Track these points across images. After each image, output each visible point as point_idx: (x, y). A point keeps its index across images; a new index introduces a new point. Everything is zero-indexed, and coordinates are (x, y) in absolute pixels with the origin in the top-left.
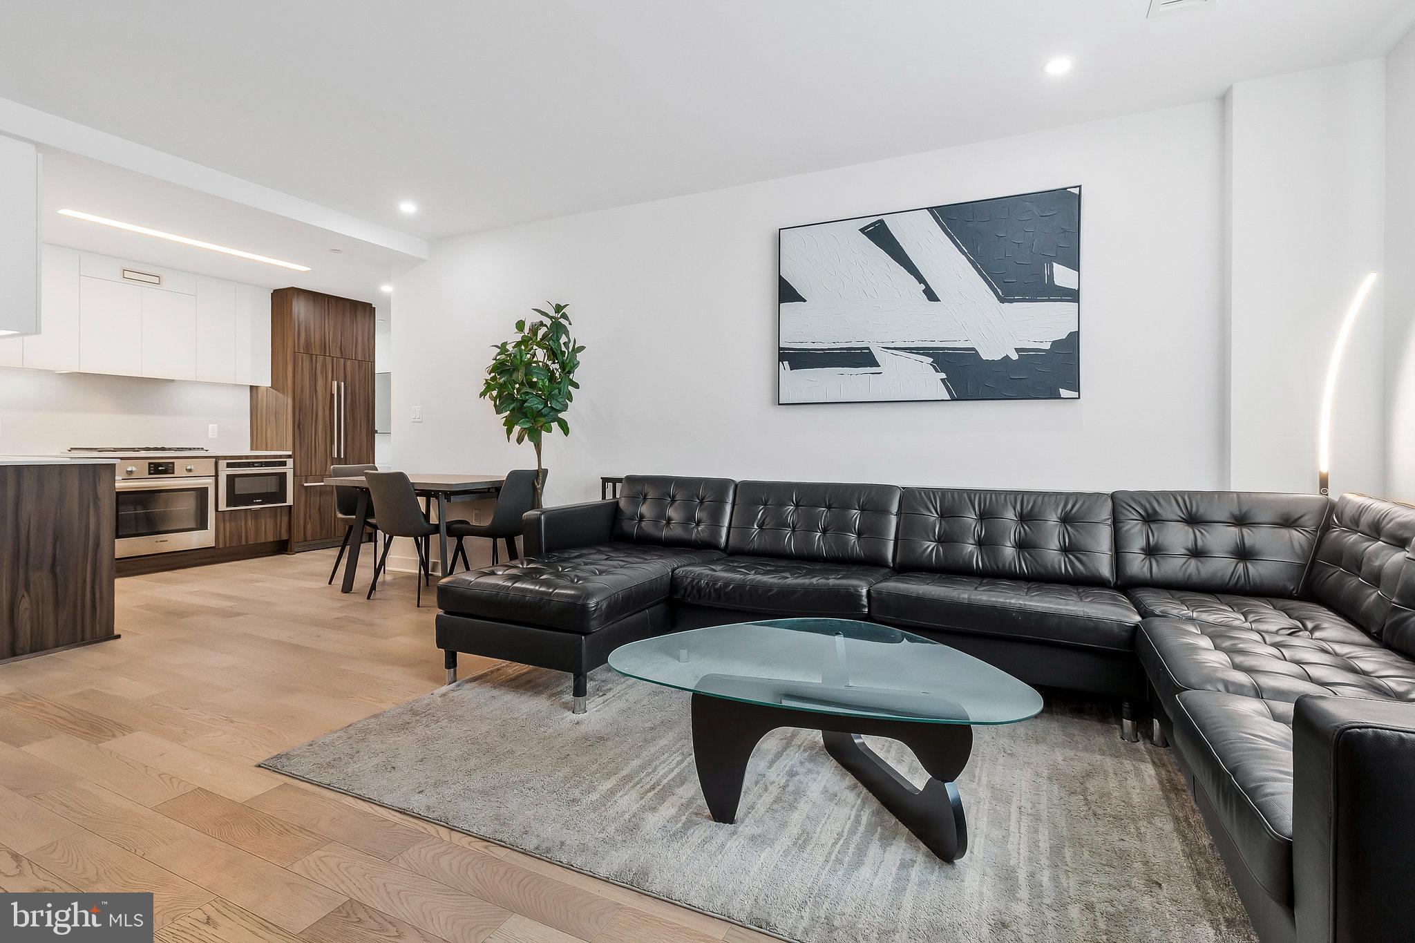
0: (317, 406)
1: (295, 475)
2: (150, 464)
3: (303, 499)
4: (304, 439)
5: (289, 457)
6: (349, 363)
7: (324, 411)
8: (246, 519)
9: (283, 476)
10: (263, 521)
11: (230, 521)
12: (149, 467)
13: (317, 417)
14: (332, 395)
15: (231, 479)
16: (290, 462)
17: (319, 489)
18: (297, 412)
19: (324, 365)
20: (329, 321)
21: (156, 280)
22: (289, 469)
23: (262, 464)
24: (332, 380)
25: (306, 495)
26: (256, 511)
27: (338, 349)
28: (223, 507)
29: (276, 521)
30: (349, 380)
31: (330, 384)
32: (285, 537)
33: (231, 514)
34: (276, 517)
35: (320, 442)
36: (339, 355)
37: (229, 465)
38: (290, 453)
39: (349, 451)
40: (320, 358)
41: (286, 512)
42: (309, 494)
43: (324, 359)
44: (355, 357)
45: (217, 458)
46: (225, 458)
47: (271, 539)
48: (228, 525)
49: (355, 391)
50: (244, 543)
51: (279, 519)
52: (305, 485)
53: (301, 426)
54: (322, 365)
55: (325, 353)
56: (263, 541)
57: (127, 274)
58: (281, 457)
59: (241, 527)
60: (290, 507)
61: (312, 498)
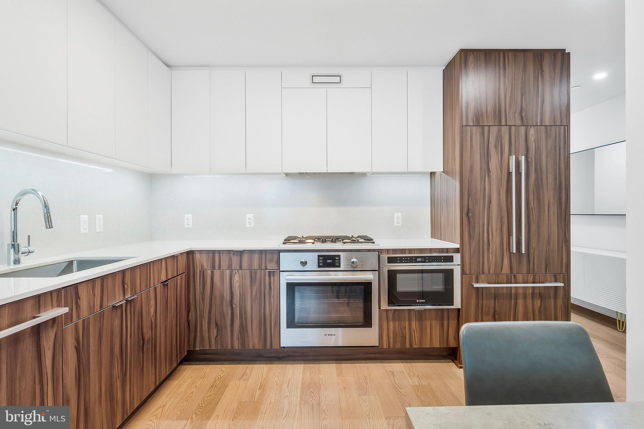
0: (490, 190)
1: (463, 273)
2: (319, 256)
3: (473, 302)
4: (474, 228)
5: (457, 251)
6: (532, 131)
7: (499, 194)
8: (410, 320)
9: (449, 274)
10: (428, 323)
11: (394, 320)
12: (319, 260)
13: (490, 202)
14: (509, 174)
15: (392, 275)
16: (457, 258)
17: (493, 291)
18: (466, 197)
19: (499, 138)
20: (505, 82)
21: (337, 79)
22: (456, 267)
23: (425, 260)
24: (510, 154)
25: (477, 298)
26: (420, 312)
27: (517, 115)
28: (385, 306)
29: (442, 325)
30: (532, 153)
31: (507, 160)
32: (452, 344)
33: (394, 312)
34: (442, 320)
35: (494, 233)
36: (518, 122)
37: (391, 260)
38: (457, 246)
39: (534, 244)
40: (494, 130)
41: (454, 315)
42: (480, 296)
43: (500, 131)
44: (541, 122)
45: (380, 251)
46: (388, 251)
47: (437, 345)
48: (391, 323)
49: (541, 168)
50: (408, 346)
51: (445, 323)
52: (476, 285)
53: (470, 215)
54: (497, 137)
55: (500, 121)
56: (428, 346)
57: (316, 79)
58: (447, 250)
59: (405, 328)
60: (459, 310)
61: (485, 302)
